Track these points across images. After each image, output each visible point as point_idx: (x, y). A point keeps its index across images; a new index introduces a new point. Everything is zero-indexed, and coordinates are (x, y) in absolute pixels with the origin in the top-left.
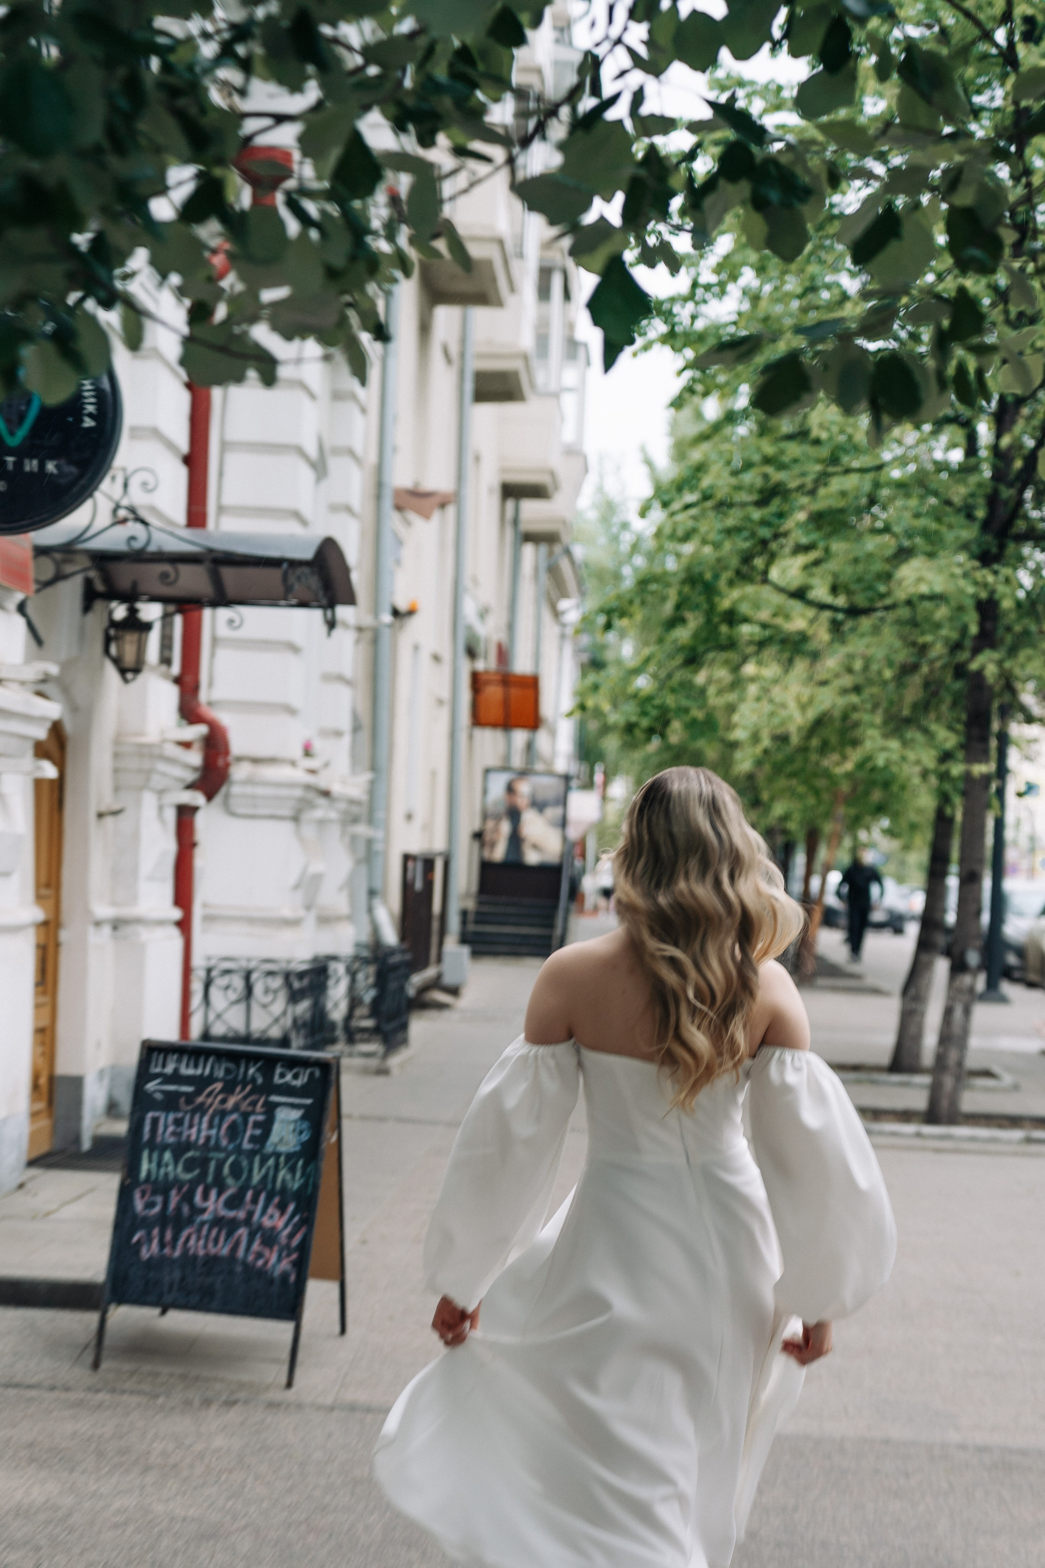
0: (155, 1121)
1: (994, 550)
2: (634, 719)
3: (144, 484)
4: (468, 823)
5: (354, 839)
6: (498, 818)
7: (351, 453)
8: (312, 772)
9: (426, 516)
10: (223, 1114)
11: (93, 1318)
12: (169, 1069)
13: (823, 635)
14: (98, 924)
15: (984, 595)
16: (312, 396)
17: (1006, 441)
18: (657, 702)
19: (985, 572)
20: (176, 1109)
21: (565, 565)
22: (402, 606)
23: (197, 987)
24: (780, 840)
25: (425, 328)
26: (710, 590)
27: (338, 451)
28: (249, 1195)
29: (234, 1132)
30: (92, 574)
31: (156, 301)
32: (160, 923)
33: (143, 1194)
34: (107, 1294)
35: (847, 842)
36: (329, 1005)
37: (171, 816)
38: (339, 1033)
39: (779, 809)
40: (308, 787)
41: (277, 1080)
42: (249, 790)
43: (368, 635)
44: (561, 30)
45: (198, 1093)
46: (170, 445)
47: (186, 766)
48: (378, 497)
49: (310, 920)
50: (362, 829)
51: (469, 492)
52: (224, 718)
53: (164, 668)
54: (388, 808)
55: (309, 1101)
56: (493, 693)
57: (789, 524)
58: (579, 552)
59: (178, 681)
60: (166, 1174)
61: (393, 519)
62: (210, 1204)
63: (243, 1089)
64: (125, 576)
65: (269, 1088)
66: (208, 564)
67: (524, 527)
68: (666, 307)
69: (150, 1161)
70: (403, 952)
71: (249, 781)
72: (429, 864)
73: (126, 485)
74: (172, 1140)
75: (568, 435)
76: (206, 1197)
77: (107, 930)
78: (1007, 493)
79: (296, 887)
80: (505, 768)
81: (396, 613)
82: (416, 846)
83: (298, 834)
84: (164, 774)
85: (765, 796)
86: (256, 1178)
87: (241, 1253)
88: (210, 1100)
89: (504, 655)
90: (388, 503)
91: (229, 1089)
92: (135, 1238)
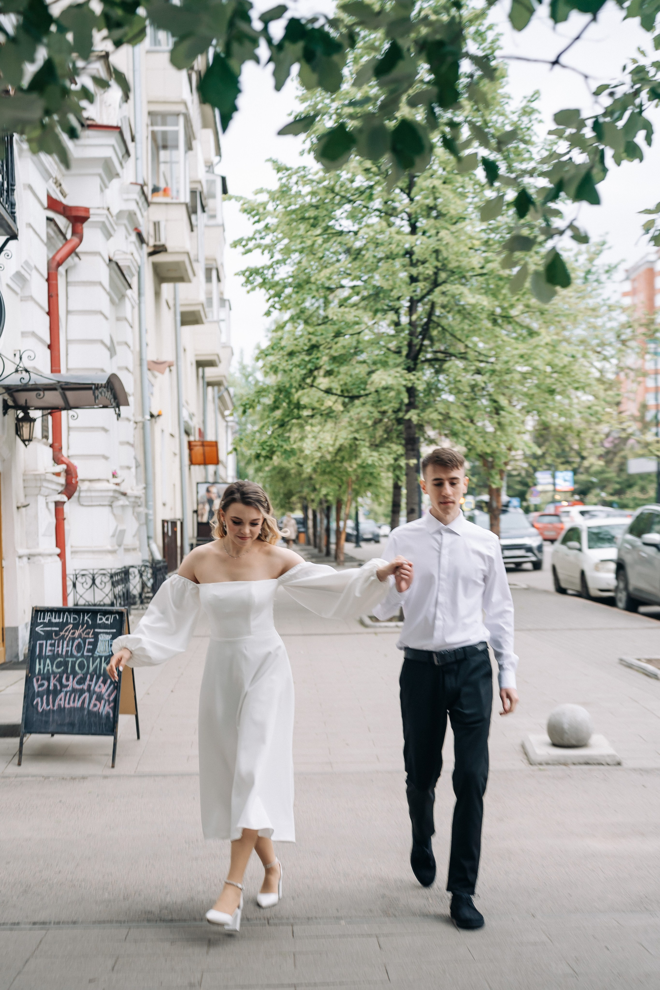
0: (41, 645)
1: (412, 366)
2: (259, 452)
3: (29, 357)
4: (191, 506)
5: (139, 514)
6: (203, 503)
7: (126, 344)
8: (117, 484)
9: (162, 373)
10: (73, 639)
11: (17, 740)
12: (46, 621)
13: (339, 407)
14: (20, 557)
15: (410, 385)
16: (106, 318)
17: (414, 317)
18: (268, 444)
19: (410, 374)
20: (51, 639)
21: (225, 395)
22: (155, 413)
23: (69, 583)
24: (325, 505)
25: (157, 294)
26: (288, 395)
27: (119, 343)
28: (89, 676)
29: (79, 648)
30: (6, 397)
31: (30, 275)
32: (50, 555)
33: (37, 681)
34: (23, 730)
35: (354, 505)
36: (131, 587)
37: (52, 506)
38: (138, 600)
39: (324, 491)
40: (115, 491)
41: (99, 622)
42: (89, 494)
43: (140, 425)
44: (209, 167)
45: (61, 630)
46: (41, 340)
47: (58, 484)
48: (141, 365)
49: (121, 550)
50: (142, 510)
51: (182, 363)
52: (75, 462)
53: (45, 440)
54: (154, 501)
55: (115, 631)
56: (198, 450)
57: (321, 362)
58: (231, 390)
59: (51, 446)
60: (48, 670)
61: (148, 375)
62: (70, 683)
63: (82, 627)
64: (22, 397)
65: (95, 626)
66: (60, 390)
67: (207, 380)
68: (261, 271)
69: (40, 664)
70: (164, 562)
71: (89, 490)
72: (174, 524)
73: (21, 358)
74: (49, 653)
75: (224, 339)
76: (67, 679)
77: (25, 559)
78: (416, 341)
79: (113, 536)
80: (206, 482)
81: (152, 416)
82: (169, 516)
83: (112, 511)
84: (47, 488)
85: (317, 486)
86: (91, 669)
87: (86, 705)
88: (67, 633)
89: (201, 434)
90: (145, 368)
91: (76, 627)
92: (35, 702)
